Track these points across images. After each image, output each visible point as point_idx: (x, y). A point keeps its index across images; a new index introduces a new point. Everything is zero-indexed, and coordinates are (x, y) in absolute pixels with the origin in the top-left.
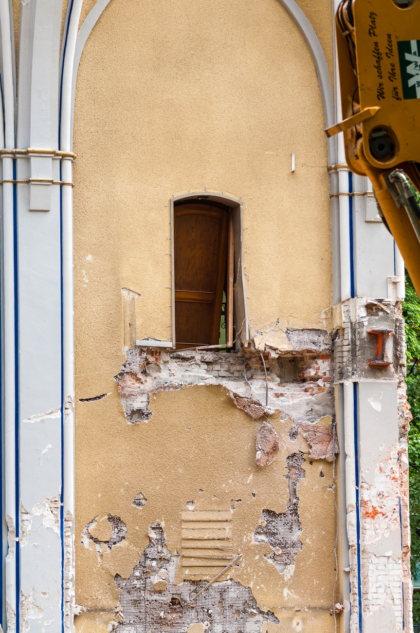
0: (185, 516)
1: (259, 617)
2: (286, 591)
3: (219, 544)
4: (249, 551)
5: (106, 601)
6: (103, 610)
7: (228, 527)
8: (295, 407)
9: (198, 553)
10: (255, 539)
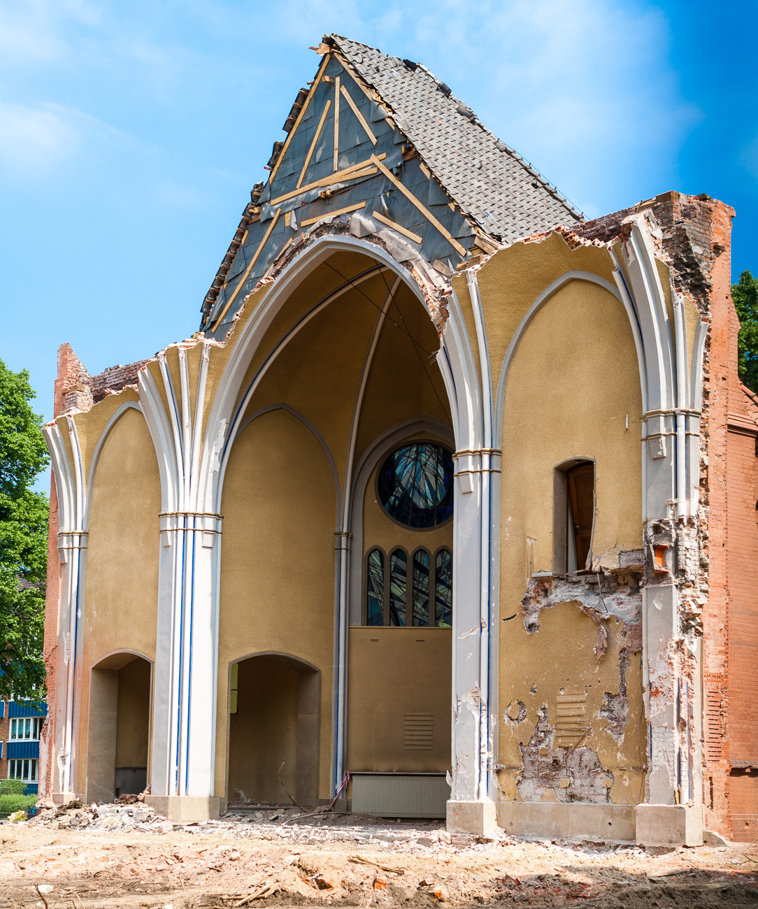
0: (560, 699)
1: (603, 775)
2: (619, 754)
3: (578, 719)
4: (596, 724)
5: (515, 761)
6: (514, 768)
7: (583, 706)
8: (628, 612)
9: (566, 726)
10: (600, 715)
